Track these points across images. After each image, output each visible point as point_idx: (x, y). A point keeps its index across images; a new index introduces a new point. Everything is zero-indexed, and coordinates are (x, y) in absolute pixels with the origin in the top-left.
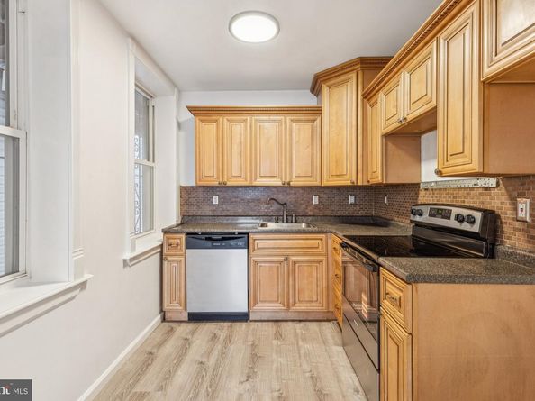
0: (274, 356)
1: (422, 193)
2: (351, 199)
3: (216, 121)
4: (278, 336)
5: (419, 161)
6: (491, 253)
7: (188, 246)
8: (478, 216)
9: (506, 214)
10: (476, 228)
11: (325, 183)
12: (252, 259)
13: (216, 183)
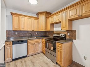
0: (36, 61)
1: (54, 32)
2: (42, 33)
3: (18, 17)
4: (35, 58)
5: (54, 28)
6: (65, 39)
7: (13, 44)
8: (64, 35)
9: (67, 35)
10: (64, 36)
11: (40, 30)
12: (28, 45)
13: (18, 30)
